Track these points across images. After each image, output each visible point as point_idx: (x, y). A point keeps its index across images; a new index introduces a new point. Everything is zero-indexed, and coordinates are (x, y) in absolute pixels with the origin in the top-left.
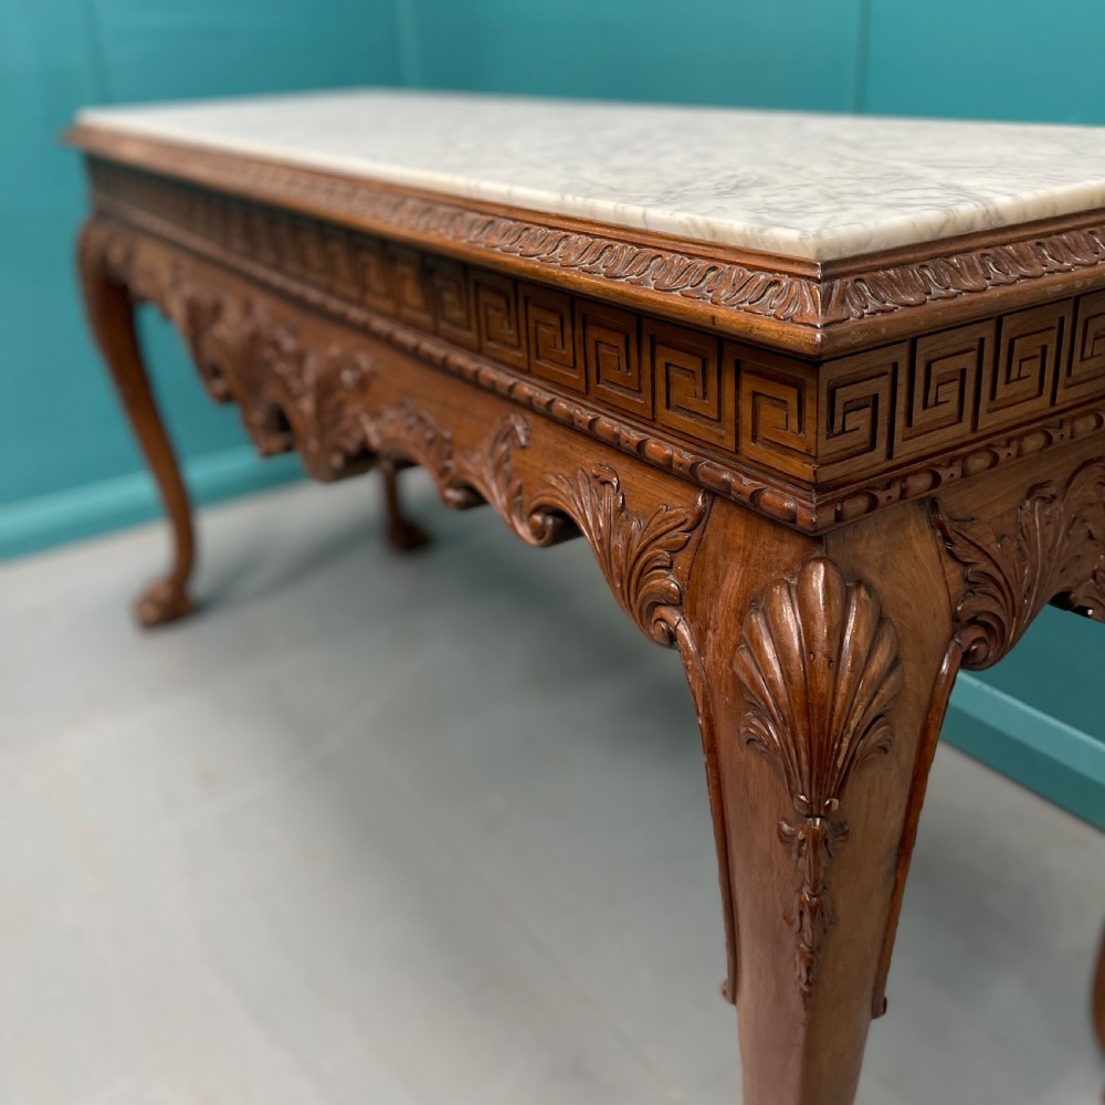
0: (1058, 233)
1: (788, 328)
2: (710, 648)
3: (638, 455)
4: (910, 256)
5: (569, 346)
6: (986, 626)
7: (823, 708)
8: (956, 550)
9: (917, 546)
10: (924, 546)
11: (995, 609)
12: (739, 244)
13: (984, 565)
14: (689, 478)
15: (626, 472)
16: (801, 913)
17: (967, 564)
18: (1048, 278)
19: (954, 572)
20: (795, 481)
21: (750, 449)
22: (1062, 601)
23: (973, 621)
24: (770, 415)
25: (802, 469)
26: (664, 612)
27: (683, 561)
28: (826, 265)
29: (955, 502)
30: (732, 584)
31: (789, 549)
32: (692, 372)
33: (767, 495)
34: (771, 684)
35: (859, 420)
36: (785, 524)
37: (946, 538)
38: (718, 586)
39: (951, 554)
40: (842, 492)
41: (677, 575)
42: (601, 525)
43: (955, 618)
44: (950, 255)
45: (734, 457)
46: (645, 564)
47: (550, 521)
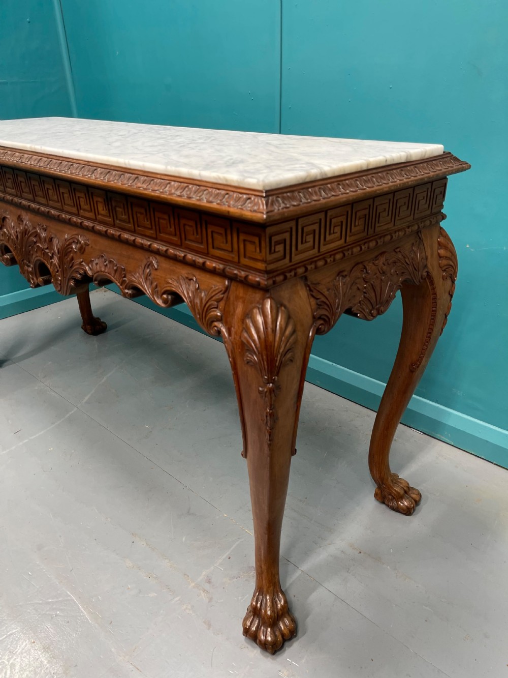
0: (345, 180)
1: (254, 214)
2: (233, 333)
3: (203, 268)
4: (295, 188)
5: (173, 227)
6: (324, 320)
7: (271, 346)
8: (314, 294)
9: (301, 293)
10: (303, 293)
11: (326, 313)
12: (236, 184)
13: (323, 299)
14: (222, 274)
15: (198, 275)
16: (267, 416)
17: (317, 299)
18: (341, 196)
19: (313, 302)
20: (259, 271)
21: (245, 261)
22: (349, 312)
23: (320, 318)
24: (250, 247)
25: (261, 266)
26: (216, 324)
27: (222, 304)
28: (267, 192)
29: (313, 278)
30: (239, 310)
31: (258, 296)
32: (221, 234)
33: (250, 277)
34: (254, 341)
35: (280, 248)
36: (256, 287)
37: (310, 290)
38: (234, 311)
39: (313, 296)
40: (275, 274)
41: (220, 310)
42: (190, 295)
43: (314, 317)
44: (308, 188)
45: (238, 264)
46: (209, 306)
47: (170, 297)
